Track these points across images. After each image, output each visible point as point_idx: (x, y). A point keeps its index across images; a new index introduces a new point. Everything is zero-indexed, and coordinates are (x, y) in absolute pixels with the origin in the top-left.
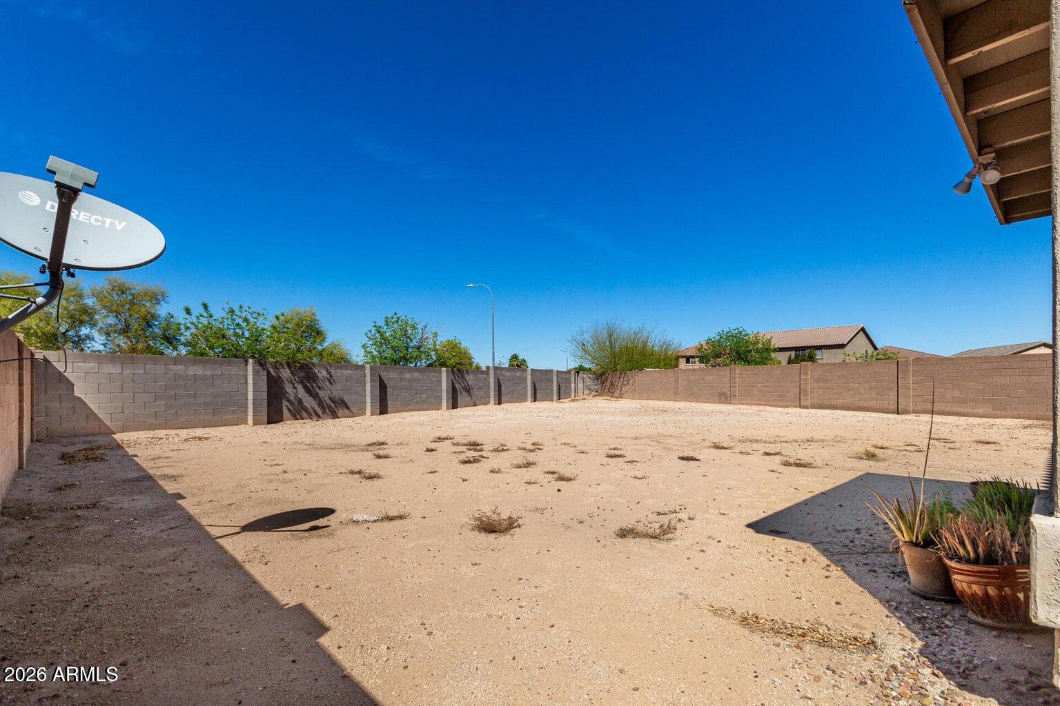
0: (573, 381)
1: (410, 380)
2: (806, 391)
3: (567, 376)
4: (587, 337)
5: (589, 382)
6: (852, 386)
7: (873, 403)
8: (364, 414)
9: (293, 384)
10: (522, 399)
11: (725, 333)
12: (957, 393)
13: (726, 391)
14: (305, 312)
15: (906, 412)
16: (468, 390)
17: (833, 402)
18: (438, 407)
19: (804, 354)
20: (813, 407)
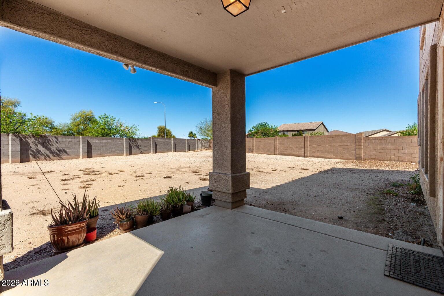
0: (197, 143)
1: (105, 143)
2: (276, 148)
3: (194, 141)
4: (203, 125)
5: (204, 144)
6: (291, 146)
7: (297, 153)
8: (79, 157)
9: (36, 144)
10: (169, 150)
11: (260, 124)
12: (322, 149)
13: (251, 148)
14: (88, 112)
15: (307, 157)
16: (138, 146)
17: (285, 153)
18: (122, 154)
19: (299, 133)
20: (279, 154)
